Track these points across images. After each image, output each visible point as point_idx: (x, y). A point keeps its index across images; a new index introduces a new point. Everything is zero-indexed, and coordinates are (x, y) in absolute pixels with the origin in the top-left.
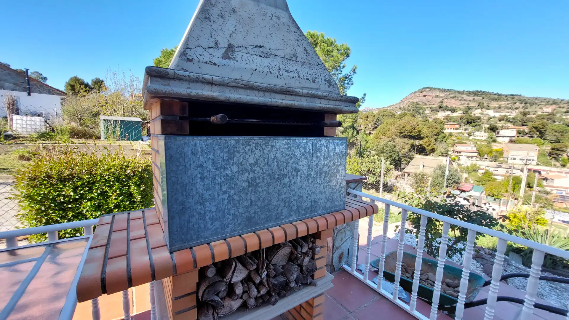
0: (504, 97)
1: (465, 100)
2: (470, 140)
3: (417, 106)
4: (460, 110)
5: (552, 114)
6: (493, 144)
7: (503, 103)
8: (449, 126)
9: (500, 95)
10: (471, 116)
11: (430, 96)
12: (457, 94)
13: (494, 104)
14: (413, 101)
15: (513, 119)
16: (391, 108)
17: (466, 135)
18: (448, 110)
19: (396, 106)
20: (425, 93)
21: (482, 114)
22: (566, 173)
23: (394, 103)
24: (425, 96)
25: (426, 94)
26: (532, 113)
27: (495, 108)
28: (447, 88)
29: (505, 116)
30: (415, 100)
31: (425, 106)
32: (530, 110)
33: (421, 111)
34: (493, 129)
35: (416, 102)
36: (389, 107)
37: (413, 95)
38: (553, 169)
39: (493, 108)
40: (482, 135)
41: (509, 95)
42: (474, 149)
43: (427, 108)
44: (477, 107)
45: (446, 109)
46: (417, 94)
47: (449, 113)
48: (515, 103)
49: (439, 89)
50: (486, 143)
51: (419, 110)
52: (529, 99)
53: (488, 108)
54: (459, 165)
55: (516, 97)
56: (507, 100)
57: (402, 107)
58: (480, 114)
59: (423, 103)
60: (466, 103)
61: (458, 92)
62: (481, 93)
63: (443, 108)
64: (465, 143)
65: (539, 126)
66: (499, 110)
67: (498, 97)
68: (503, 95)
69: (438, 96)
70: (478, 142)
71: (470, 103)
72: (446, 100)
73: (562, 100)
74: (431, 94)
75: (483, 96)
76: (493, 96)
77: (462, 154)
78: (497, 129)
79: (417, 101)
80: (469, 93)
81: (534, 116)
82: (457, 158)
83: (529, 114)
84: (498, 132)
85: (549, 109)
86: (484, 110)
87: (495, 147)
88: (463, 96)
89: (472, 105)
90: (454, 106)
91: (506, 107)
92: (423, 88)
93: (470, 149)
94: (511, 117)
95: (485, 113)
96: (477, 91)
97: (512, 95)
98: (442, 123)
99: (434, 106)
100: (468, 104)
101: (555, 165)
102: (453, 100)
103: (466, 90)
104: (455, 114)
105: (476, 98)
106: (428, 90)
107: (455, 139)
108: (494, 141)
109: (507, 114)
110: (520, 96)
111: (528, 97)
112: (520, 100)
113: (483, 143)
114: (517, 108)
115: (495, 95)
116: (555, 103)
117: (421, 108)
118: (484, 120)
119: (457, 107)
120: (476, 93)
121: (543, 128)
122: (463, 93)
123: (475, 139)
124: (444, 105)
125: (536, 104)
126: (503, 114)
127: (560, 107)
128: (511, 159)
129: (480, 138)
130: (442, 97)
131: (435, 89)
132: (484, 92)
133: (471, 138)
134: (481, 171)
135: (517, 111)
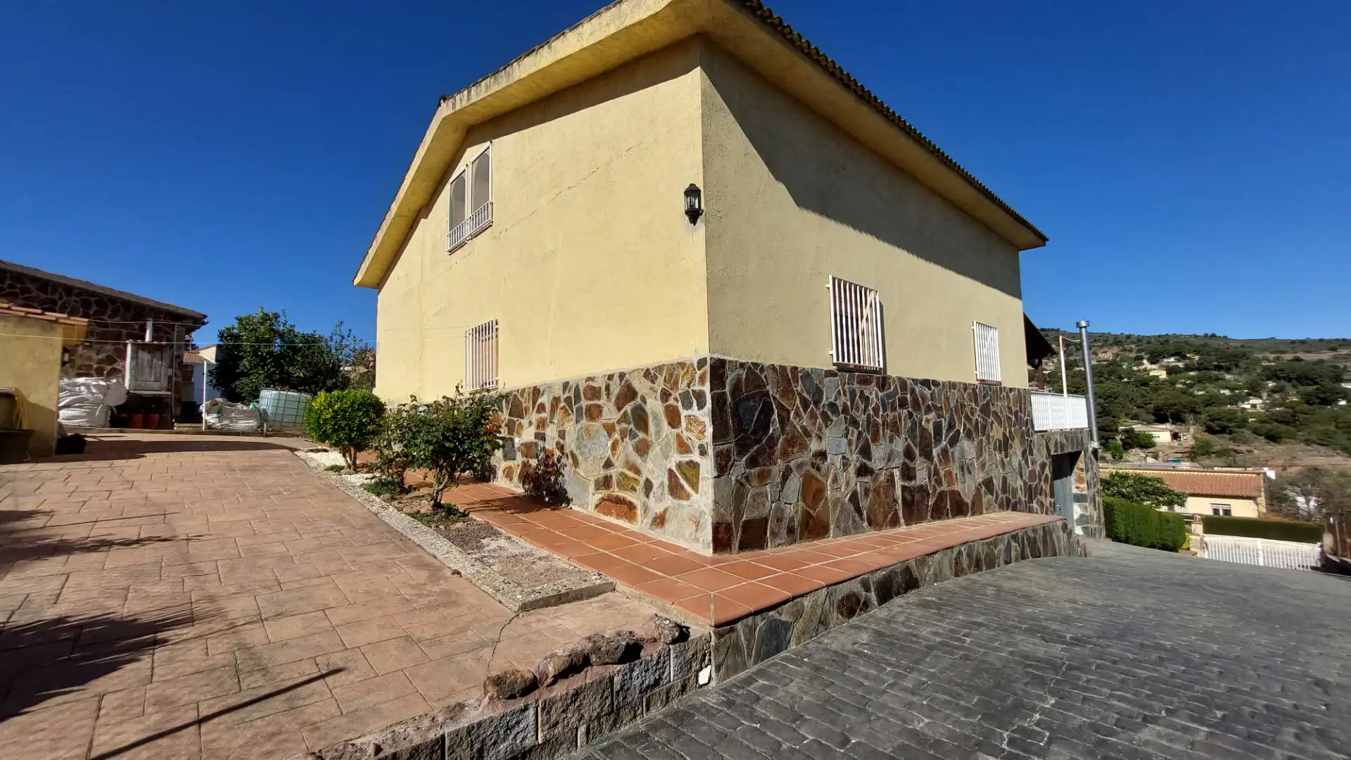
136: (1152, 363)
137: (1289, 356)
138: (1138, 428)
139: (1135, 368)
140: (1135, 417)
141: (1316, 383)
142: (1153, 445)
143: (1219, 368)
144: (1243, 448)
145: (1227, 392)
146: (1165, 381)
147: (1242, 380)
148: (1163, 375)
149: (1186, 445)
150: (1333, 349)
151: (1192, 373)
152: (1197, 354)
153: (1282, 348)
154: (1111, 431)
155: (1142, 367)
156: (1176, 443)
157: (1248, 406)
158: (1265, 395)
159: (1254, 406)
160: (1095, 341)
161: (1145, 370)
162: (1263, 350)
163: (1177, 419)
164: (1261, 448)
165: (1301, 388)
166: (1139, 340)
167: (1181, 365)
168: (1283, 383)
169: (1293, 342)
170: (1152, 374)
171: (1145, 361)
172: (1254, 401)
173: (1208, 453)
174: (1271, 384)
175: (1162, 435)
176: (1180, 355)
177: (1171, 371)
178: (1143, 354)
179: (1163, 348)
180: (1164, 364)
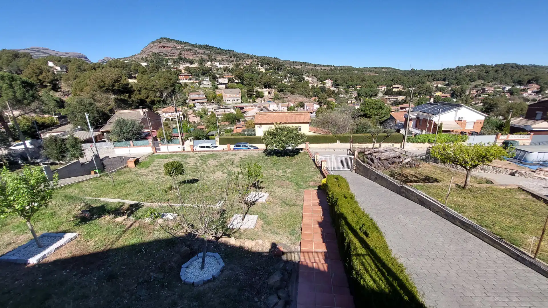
0: (224, 52)
1: (198, 53)
2: (201, 89)
3: (159, 57)
4: (197, 62)
5: (251, 66)
6: (216, 90)
7: (224, 57)
8: (183, 76)
9: (222, 50)
10: (205, 67)
11: (167, 47)
12: (192, 47)
13: (219, 57)
14: (153, 51)
15: (231, 69)
16: (133, 59)
17: (198, 85)
18: (187, 62)
19: (137, 57)
20: (163, 44)
21: (212, 65)
22: (255, 106)
23: (136, 53)
24: (164, 47)
25: (165, 45)
27: (219, 61)
28: (182, 41)
29: (227, 67)
30: (156, 51)
31: (167, 58)
32: (240, 63)
33: (164, 62)
34: (215, 78)
35: (158, 53)
36: (131, 57)
37: (152, 45)
38: (250, 104)
39: (218, 60)
40: (208, 84)
41: (227, 50)
42: (204, 96)
43: (169, 59)
44: (208, 59)
45: (185, 60)
46: (156, 44)
47: (188, 64)
48: (231, 57)
49: (175, 41)
50: (212, 90)
51: (162, 61)
53: (215, 60)
54: (194, 111)
55: (231, 52)
56: (226, 54)
57: (144, 57)
58: (211, 65)
59: (164, 54)
60: (200, 56)
61: (192, 45)
62: (209, 47)
63: (183, 60)
64: (198, 92)
65: (239, 74)
66: (222, 62)
67: (220, 52)
68: (224, 50)
69: (175, 47)
70: (207, 90)
71: (202, 56)
72: (183, 52)
73: (255, 56)
74: (169, 45)
75: (211, 50)
76: (217, 51)
77: (196, 101)
78: (217, 78)
79: (158, 52)
80: (200, 47)
81: (242, 67)
82: (193, 106)
83: (240, 66)
84: (218, 81)
85: (249, 62)
86: (213, 62)
87: (218, 93)
88: (196, 49)
89: (204, 57)
90: (191, 58)
91: (226, 60)
92: (161, 38)
93: (201, 96)
94: (230, 68)
95: (214, 65)
96: (206, 45)
97: (228, 50)
98: (177, 74)
99: (174, 58)
101: (250, 102)
102: (189, 53)
103: (197, 44)
104: (193, 66)
105: (207, 51)
106: (165, 40)
107: (190, 88)
108: (217, 88)
109: (228, 66)
110: (233, 51)
111: (237, 53)
112: (234, 55)
113: (210, 90)
114: (233, 61)
115: (218, 49)
116: (252, 57)
117: (163, 59)
118: (214, 70)
119: (193, 59)
120: (206, 47)
121: (241, 76)
122: (195, 46)
123: (204, 87)
124: (183, 56)
125: (242, 58)
126: (225, 66)
127: (254, 61)
128: (228, 101)
129: (207, 86)
130: (179, 49)
131: (171, 40)
132: (211, 46)
133: (201, 86)
134: (209, 114)
135: (233, 63)
136: (261, 67)
137: (292, 67)
138: (260, 90)
139: (257, 68)
140: (258, 86)
141: (298, 75)
142: (263, 96)
143: (278, 69)
144: (286, 96)
145: (279, 77)
146: (264, 73)
147: (283, 73)
148: (264, 71)
149: (272, 96)
150: (301, 65)
151: (271, 71)
152: (273, 64)
153: (291, 64)
154: (252, 91)
155: (258, 68)
156: (269, 95)
157: (284, 82)
158: (287, 78)
159: (285, 82)
160: (245, 57)
161: (259, 69)
162: (287, 64)
163: (270, 87)
164: (289, 96)
165: (295, 77)
166: (258, 58)
167: (268, 67)
168: (291, 75)
169: (294, 62)
170: (261, 70)
171: (259, 66)
173: (277, 99)
174: (289, 75)
175: (265, 92)
176: (268, 64)
177: (266, 70)
178: (259, 63)
179: (264, 61)
180: (264, 67)
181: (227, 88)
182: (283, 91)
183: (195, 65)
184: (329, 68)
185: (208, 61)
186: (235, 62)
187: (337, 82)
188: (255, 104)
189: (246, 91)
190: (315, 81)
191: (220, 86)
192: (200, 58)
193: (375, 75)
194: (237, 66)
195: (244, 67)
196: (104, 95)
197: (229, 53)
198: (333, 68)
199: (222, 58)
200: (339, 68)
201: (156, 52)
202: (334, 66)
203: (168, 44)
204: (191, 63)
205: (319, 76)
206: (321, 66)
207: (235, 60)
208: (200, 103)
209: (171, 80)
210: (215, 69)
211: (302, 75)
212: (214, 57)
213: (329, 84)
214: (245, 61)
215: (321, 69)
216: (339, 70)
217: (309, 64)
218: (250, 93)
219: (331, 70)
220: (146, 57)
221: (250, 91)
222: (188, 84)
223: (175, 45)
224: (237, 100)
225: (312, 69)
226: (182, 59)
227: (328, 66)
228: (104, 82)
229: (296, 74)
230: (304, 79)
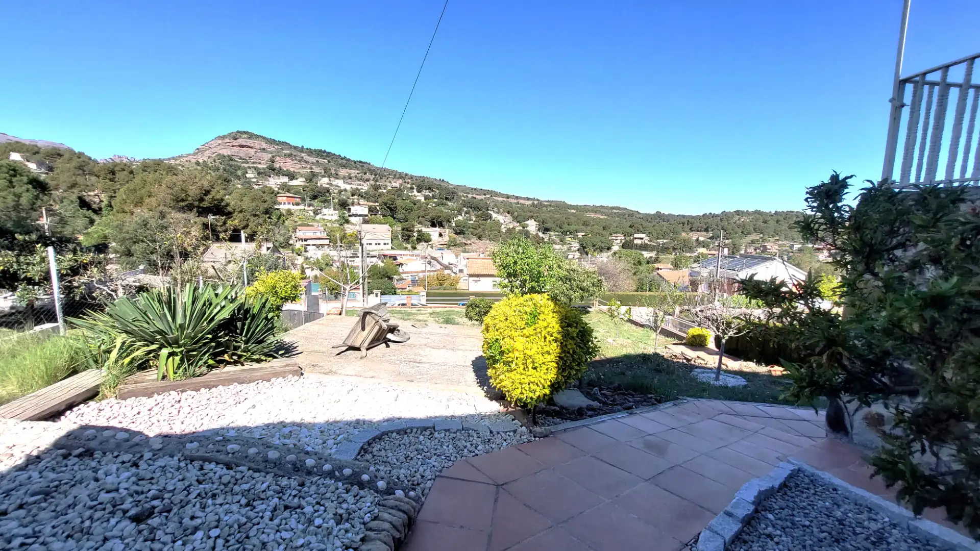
0: (353, 163)
1: (306, 162)
2: (318, 222)
3: (231, 163)
4: (302, 176)
5: (400, 190)
6: (346, 226)
7: (353, 172)
8: (285, 198)
9: (348, 160)
10: (317, 187)
11: (249, 147)
12: (295, 152)
13: (343, 172)
14: (221, 152)
15: (366, 193)
16: (178, 162)
17: (312, 214)
18: (283, 175)
19: (187, 159)
20: (240, 141)
21: (331, 185)
22: (416, 256)
23: (184, 153)
24: (242, 146)
25: (244, 144)
26: (382, 188)
27: (344, 178)
28: (277, 139)
29: (357, 189)
30: (226, 152)
31: (246, 165)
32: (381, 184)
33: (239, 173)
34: (344, 205)
35: (229, 156)
36: (174, 158)
37: (220, 142)
38: (406, 252)
39: (342, 177)
40: (330, 214)
41: (358, 161)
42: (324, 235)
43: (249, 168)
44: (323, 174)
45: (279, 172)
46: (228, 140)
47: (285, 179)
48: (365, 174)
49: (264, 138)
50: (338, 225)
51: (236, 170)
52: (378, 169)
53: (337, 176)
54: (307, 258)
55: (365, 165)
56: (357, 168)
57: (201, 161)
58: (328, 184)
59: (241, 159)
60: (309, 166)
61: (295, 148)
62: (325, 154)
63: (276, 172)
64: (312, 226)
65: (389, 202)
66: (349, 181)
67: (346, 163)
68: (352, 161)
69: (264, 149)
70: (328, 224)
71: (314, 167)
72: (278, 159)
73: (407, 175)
74: (252, 145)
75: (328, 159)
76: (340, 161)
77: (309, 242)
78: (348, 205)
79: (229, 154)
80: (310, 152)
81: (384, 191)
82: (303, 249)
83: (380, 189)
84: (350, 210)
85: (396, 184)
86: (332, 179)
87: (349, 229)
88: (303, 155)
89: (316, 170)
90: (292, 170)
91: (356, 176)
92: (238, 132)
93: (318, 235)
94: (363, 191)
95: (334, 183)
96: (320, 151)
97: (361, 162)
98: (273, 193)
99: (260, 166)
100: (311, 168)
101: (407, 248)
102: (288, 160)
103: (305, 147)
104: (294, 183)
105: (321, 161)
106: (245, 136)
107: (296, 219)
108: (347, 222)
109: (359, 187)
110: (369, 164)
111: (376, 167)
112: (370, 170)
113: (335, 225)
114: (368, 180)
115: (342, 159)
116: (401, 176)
117: (239, 168)
118: (334, 193)
119: (296, 171)
120: (320, 153)
121: (392, 204)
122: (302, 150)
123: (324, 219)
124: (277, 165)
125: (385, 176)
126: (354, 187)
127: (405, 182)
128: (367, 244)
129: (330, 218)
130: (271, 152)
131: (257, 137)
132: (329, 153)
133: (318, 217)
134: (336, 265)
135: (368, 183)
136: (419, 192)
137: (470, 196)
138: (424, 230)
139: (410, 194)
140: (421, 223)
141: (481, 210)
142: (430, 240)
143: (447, 199)
144: (468, 242)
145: (449, 211)
146: (423, 203)
148: (423, 199)
149: (445, 240)
150: (485, 195)
151: (436, 200)
152: (437, 189)
153: (468, 191)
154: (410, 231)
155: (413, 194)
156: (440, 239)
158: (463, 214)
160: (390, 174)
161: (415, 196)
162: (462, 191)
163: (441, 225)
164: (474, 241)
165: (476, 212)
166: (412, 177)
167: (431, 195)
168: (469, 209)
169: (472, 189)
170: (418, 198)
171: (415, 191)
172: (460, 218)
173: (455, 245)
174: (465, 209)
175: (434, 233)
176: (430, 189)
177: (426, 198)
178: (414, 186)
179: (423, 184)
180: (423, 193)
181: (366, 222)
182: (464, 234)
183: (298, 182)
184: (530, 202)
185: (324, 176)
186: (372, 183)
187: (546, 225)
188: (415, 252)
189: (400, 229)
190: (509, 221)
191: (352, 219)
192: (309, 171)
193: (602, 217)
194: (376, 188)
195: (389, 192)
196: (180, 215)
197: (361, 165)
198: (536, 202)
199: (350, 174)
200: (546, 203)
201: (226, 154)
202: (538, 200)
203: (250, 142)
204: (292, 176)
205: (516, 214)
206: (517, 198)
207: (372, 178)
208: (318, 246)
209: (265, 202)
210: (335, 191)
211: (488, 210)
212: (335, 170)
213: (532, 226)
214: (390, 182)
215: (518, 203)
216: (546, 206)
217: (497, 194)
218: (407, 233)
219: (533, 205)
220: (204, 162)
221: (407, 230)
222: (293, 211)
223: (264, 145)
224: (385, 244)
225: (502, 202)
226: (274, 170)
227: (528, 199)
228: (186, 191)
229: (477, 208)
230: (491, 218)
